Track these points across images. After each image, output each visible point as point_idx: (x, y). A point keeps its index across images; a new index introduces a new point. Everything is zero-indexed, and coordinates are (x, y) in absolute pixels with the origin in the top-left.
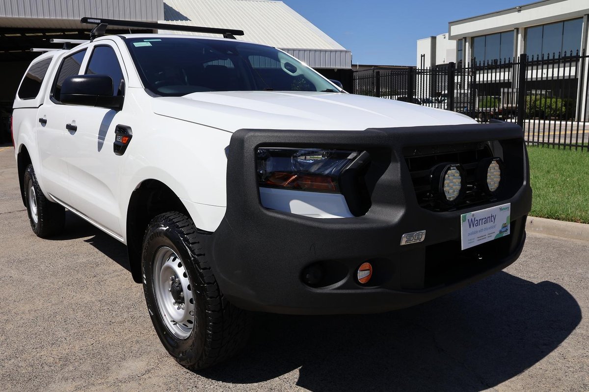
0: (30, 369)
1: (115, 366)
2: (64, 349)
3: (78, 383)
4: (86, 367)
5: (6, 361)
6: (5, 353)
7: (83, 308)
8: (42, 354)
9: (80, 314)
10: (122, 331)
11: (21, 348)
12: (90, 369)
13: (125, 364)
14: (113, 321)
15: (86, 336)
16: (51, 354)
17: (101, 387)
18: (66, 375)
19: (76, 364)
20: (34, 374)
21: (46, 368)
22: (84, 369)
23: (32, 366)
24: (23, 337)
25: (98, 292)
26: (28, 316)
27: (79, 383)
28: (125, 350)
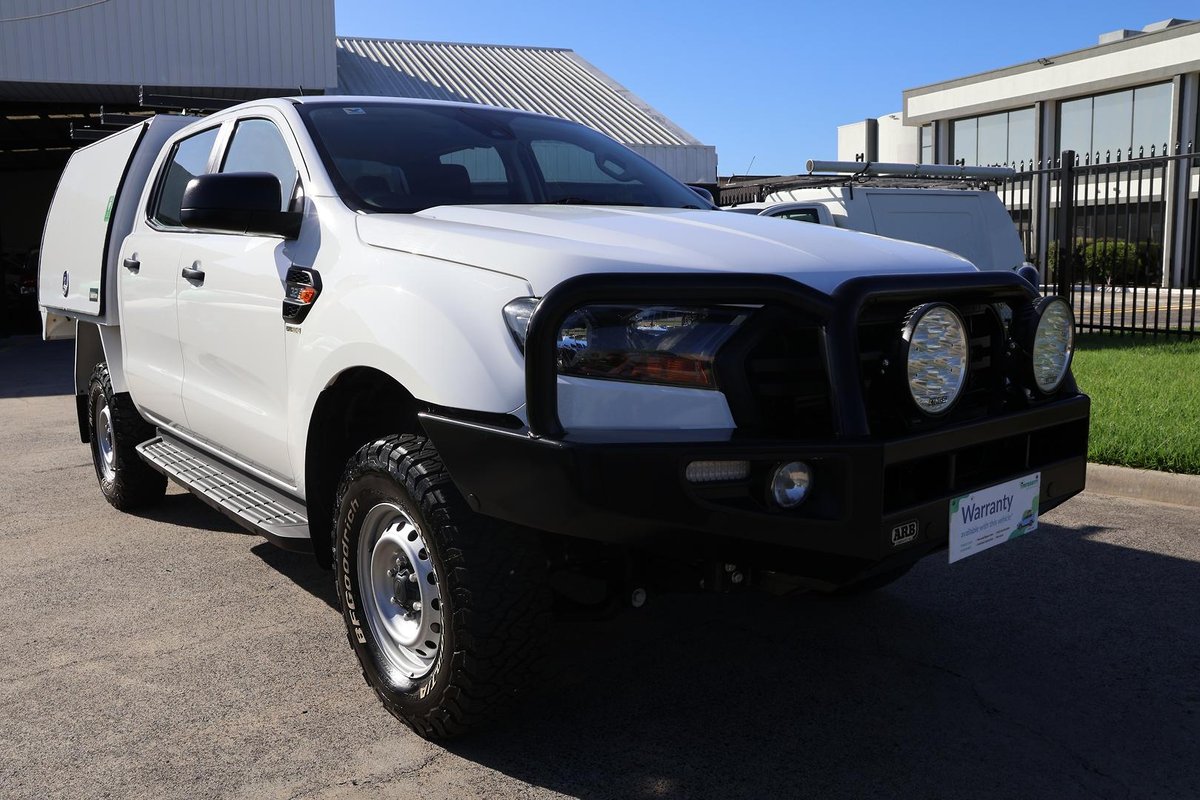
0: (192, 759)
1: (361, 751)
2: (252, 723)
3: (297, 783)
4: (304, 752)
5: (140, 744)
6: (135, 731)
7: (265, 648)
8: (208, 730)
9: (262, 658)
10: (356, 687)
11: (163, 721)
12: (313, 757)
13: (377, 747)
14: (333, 669)
15: (287, 698)
16: (227, 732)
17: (344, 789)
18: (268, 770)
19: (284, 749)
20: (204, 769)
21: (226, 758)
22: (300, 758)
23: (196, 754)
24: (160, 702)
25: (287, 616)
26: (157, 662)
27: (300, 784)
28: (374, 722)
